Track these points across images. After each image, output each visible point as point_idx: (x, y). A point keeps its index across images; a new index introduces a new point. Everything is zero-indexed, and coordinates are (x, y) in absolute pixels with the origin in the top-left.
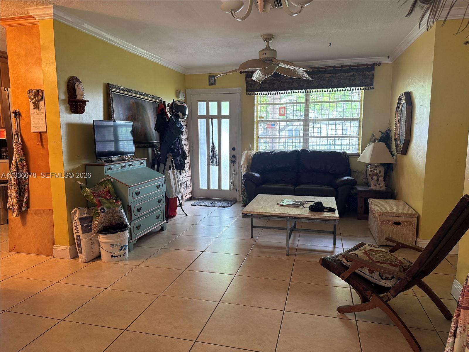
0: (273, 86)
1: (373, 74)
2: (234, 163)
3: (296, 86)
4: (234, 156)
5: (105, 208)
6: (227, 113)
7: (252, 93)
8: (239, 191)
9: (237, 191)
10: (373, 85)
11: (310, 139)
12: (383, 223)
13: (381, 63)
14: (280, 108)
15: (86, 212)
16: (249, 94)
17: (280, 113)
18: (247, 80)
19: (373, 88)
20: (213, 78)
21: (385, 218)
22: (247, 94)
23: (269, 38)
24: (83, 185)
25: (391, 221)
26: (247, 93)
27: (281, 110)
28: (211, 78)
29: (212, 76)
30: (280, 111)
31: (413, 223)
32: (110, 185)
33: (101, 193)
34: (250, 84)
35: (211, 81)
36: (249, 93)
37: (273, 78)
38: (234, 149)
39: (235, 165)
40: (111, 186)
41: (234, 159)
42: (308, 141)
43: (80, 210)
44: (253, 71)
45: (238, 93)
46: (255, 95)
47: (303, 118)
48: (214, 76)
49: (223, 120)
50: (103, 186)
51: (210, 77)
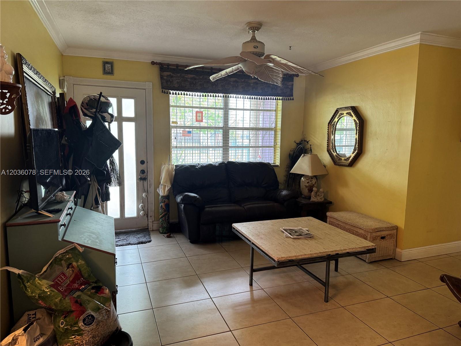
0: (195, 86)
1: (293, 85)
2: (144, 181)
3: (220, 89)
4: (143, 172)
5: (92, 314)
6: (132, 115)
7: (166, 91)
8: (151, 217)
9: (147, 216)
10: (292, 96)
11: (230, 149)
12: (373, 239)
13: (299, 75)
14: (197, 112)
15: (38, 333)
16: (165, 93)
17: (196, 119)
18: (162, 74)
19: (293, 99)
20: (109, 65)
21: (374, 234)
22: (162, 92)
23: (255, 27)
24: (25, 275)
25: (379, 236)
26: (162, 90)
27: (198, 114)
28: (106, 65)
29: (107, 63)
30: (196, 116)
31: (394, 235)
32: (80, 261)
33: (58, 280)
34: (165, 79)
35: (106, 69)
36: (165, 91)
37: (195, 77)
38: (142, 162)
39: (145, 183)
40: (83, 262)
41: (143, 176)
42: (229, 151)
43: (29, 333)
44: (169, 64)
45: (147, 90)
46: (170, 94)
47: (221, 125)
48: (111, 64)
49: (125, 124)
50: (61, 265)
51: (105, 63)
